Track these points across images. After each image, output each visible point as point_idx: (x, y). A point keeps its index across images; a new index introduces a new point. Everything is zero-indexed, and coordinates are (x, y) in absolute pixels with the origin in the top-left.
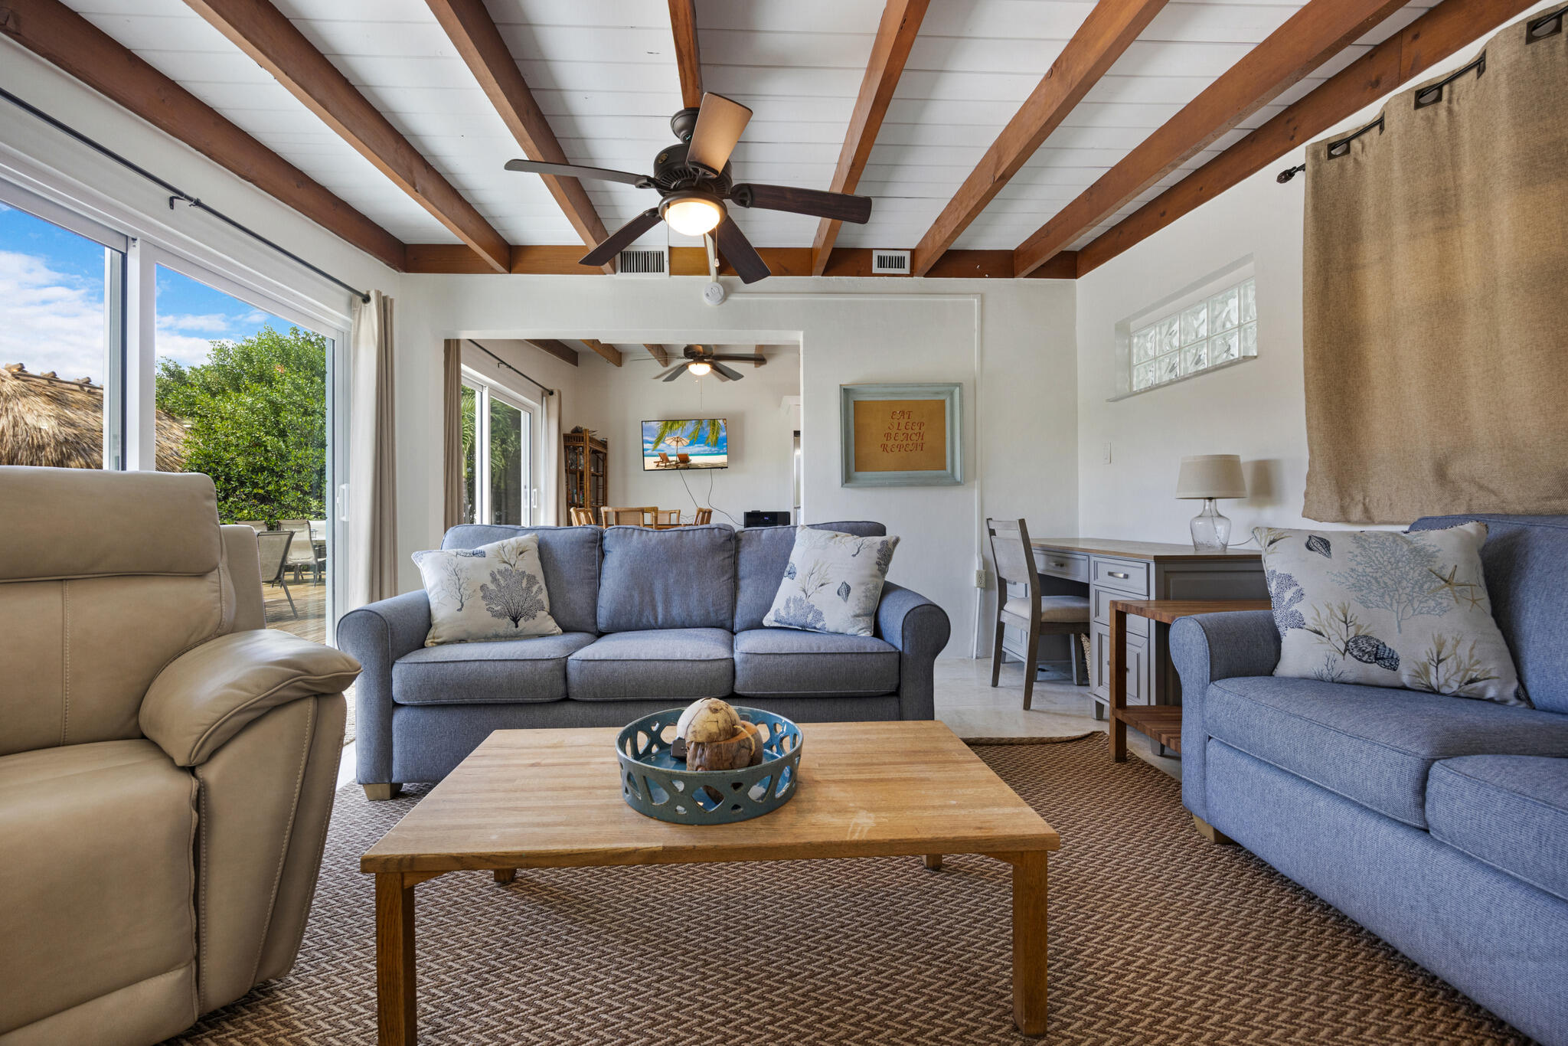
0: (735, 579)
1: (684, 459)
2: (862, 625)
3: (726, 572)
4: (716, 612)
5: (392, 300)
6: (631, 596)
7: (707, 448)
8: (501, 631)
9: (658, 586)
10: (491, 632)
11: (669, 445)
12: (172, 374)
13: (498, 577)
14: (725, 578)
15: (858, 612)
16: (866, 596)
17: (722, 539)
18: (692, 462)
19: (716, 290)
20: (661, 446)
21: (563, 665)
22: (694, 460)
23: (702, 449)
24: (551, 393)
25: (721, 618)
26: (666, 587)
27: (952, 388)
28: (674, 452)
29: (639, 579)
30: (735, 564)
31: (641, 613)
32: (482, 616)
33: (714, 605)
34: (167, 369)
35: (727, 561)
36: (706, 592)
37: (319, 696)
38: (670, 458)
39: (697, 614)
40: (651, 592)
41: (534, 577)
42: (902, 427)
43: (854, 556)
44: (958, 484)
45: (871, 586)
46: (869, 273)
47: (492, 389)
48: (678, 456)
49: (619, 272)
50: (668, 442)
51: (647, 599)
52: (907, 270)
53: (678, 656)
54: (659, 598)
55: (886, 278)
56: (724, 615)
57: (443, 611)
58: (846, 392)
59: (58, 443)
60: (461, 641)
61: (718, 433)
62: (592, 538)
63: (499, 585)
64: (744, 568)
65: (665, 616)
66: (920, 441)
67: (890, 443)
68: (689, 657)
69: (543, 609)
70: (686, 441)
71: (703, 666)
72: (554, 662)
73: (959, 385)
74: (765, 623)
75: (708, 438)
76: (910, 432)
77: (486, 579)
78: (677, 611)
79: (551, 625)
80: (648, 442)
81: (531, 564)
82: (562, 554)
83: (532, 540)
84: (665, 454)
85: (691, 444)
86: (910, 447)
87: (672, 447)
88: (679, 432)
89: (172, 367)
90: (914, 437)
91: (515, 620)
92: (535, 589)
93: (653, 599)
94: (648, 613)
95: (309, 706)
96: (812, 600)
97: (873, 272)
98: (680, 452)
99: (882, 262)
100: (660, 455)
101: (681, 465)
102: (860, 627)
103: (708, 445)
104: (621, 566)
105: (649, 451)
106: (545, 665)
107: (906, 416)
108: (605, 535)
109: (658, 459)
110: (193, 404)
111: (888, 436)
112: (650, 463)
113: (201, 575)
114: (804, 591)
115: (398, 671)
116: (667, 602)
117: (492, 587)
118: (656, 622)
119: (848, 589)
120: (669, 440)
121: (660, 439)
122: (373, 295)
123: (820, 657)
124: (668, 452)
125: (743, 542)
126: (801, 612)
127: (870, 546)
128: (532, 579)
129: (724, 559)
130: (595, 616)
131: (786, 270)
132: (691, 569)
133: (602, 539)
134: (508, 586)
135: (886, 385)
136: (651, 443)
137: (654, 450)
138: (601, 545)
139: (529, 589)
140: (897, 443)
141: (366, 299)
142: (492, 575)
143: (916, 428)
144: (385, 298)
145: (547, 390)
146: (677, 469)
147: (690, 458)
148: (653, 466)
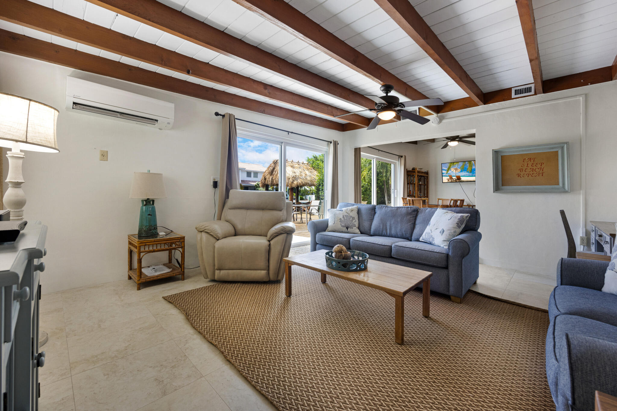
0: (414, 225)
1: (459, 178)
2: (445, 244)
3: (411, 222)
4: (405, 234)
5: (337, 142)
6: (380, 226)
7: (467, 173)
8: (344, 230)
9: (388, 224)
10: (341, 230)
11: (453, 172)
12: (315, 157)
13: (345, 217)
14: (410, 224)
15: (445, 239)
16: (450, 235)
17: (411, 211)
18: (462, 179)
19: (436, 120)
20: (450, 172)
21: (349, 240)
22: (463, 179)
23: (466, 174)
24: (402, 157)
25: (407, 236)
26: (390, 224)
27: (563, 145)
28: (455, 175)
29: (383, 222)
30: (415, 219)
31: (382, 231)
32: (339, 226)
33: (405, 232)
34: (314, 156)
35: (411, 218)
36: (402, 227)
37: (288, 234)
38: (453, 178)
39: (399, 234)
40: (386, 225)
41: (354, 218)
42: (530, 165)
43: (449, 220)
44: (566, 192)
45: (452, 231)
46: (510, 98)
47: (377, 159)
48: (456, 176)
49: (402, 120)
50: (452, 170)
51: (385, 227)
52: (533, 92)
53: (377, 243)
54: (388, 228)
55: (520, 99)
56: (408, 235)
57: (330, 224)
58: (496, 153)
59: (292, 177)
60: (334, 231)
61: (472, 167)
62: (372, 208)
63: (344, 219)
64: (418, 221)
65: (390, 233)
66: (541, 172)
67: (522, 173)
68: (379, 244)
69: (355, 226)
70: (459, 170)
71: (382, 246)
72: (346, 239)
73: (567, 143)
74: (420, 240)
75: (468, 169)
76: (534, 168)
77: (341, 217)
78: (393, 232)
79: (357, 231)
80: (444, 170)
81: (355, 214)
82: (363, 212)
83: (356, 208)
84: (451, 176)
85: (461, 171)
86: (535, 175)
87: (454, 172)
88: (457, 166)
89: (315, 156)
90: (537, 170)
91: (347, 228)
92: (354, 221)
93: (386, 228)
94: (384, 231)
95: (285, 235)
96: (432, 234)
97: (512, 97)
98: (457, 175)
99: (517, 92)
100: (449, 176)
101: (458, 181)
102: (444, 245)
103: (468, 172)
104: (378, 217)
105: (445, 174)
106: (345, 239)
107: (532, 160)
108: (376, 207)
109: (448, 178)
110: (318, 165)
111: (521, 170)
112: (445, 179)
113: (281, 210)
114: (431, 230)
115: (317, 235)
116: (390, 229)
117: (342, 219)
118: (387, 234)
119: (444, 231)
120: (452, 169)
121: (449, 169)
122: (332, 141)
123: (417, 250)
124: (452, 175)
125: (419, 212)
126: (428, 237)
127: (456, 217)
128: (353, 218)
129: (411, 217)
130: (370, 231)
131: (467, 106)
132: (399, 220)
133: (375, 208)
134: (346, 219)
135: (518, 147)
136: (445, 170)
137: (447, 173)
138: (375, 210)
139: (352, 221)
140: (526, 173)
141: (331, 142)
142: (343, 216)
143: (539, 166)
144: (335, 141)
145: (400, 156)
146: (456, 182)
147: (461, 177)
148: (446, 181)
